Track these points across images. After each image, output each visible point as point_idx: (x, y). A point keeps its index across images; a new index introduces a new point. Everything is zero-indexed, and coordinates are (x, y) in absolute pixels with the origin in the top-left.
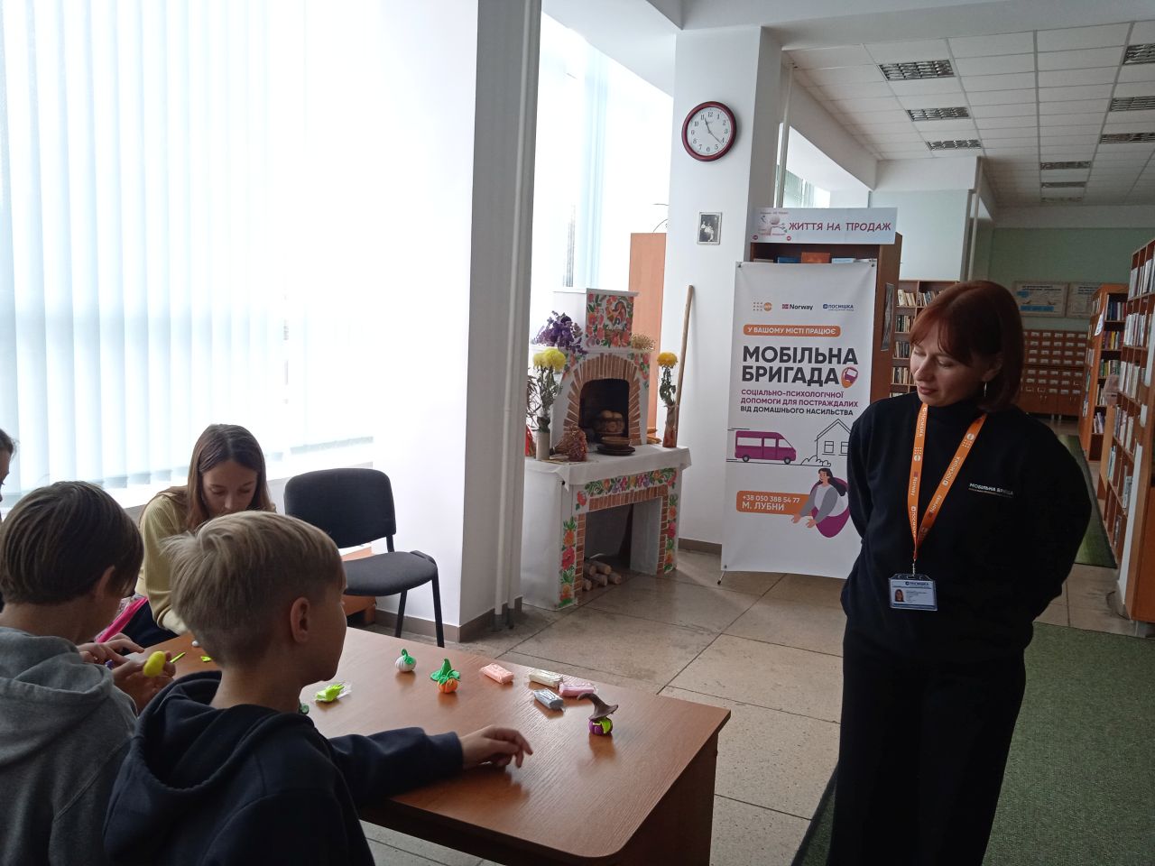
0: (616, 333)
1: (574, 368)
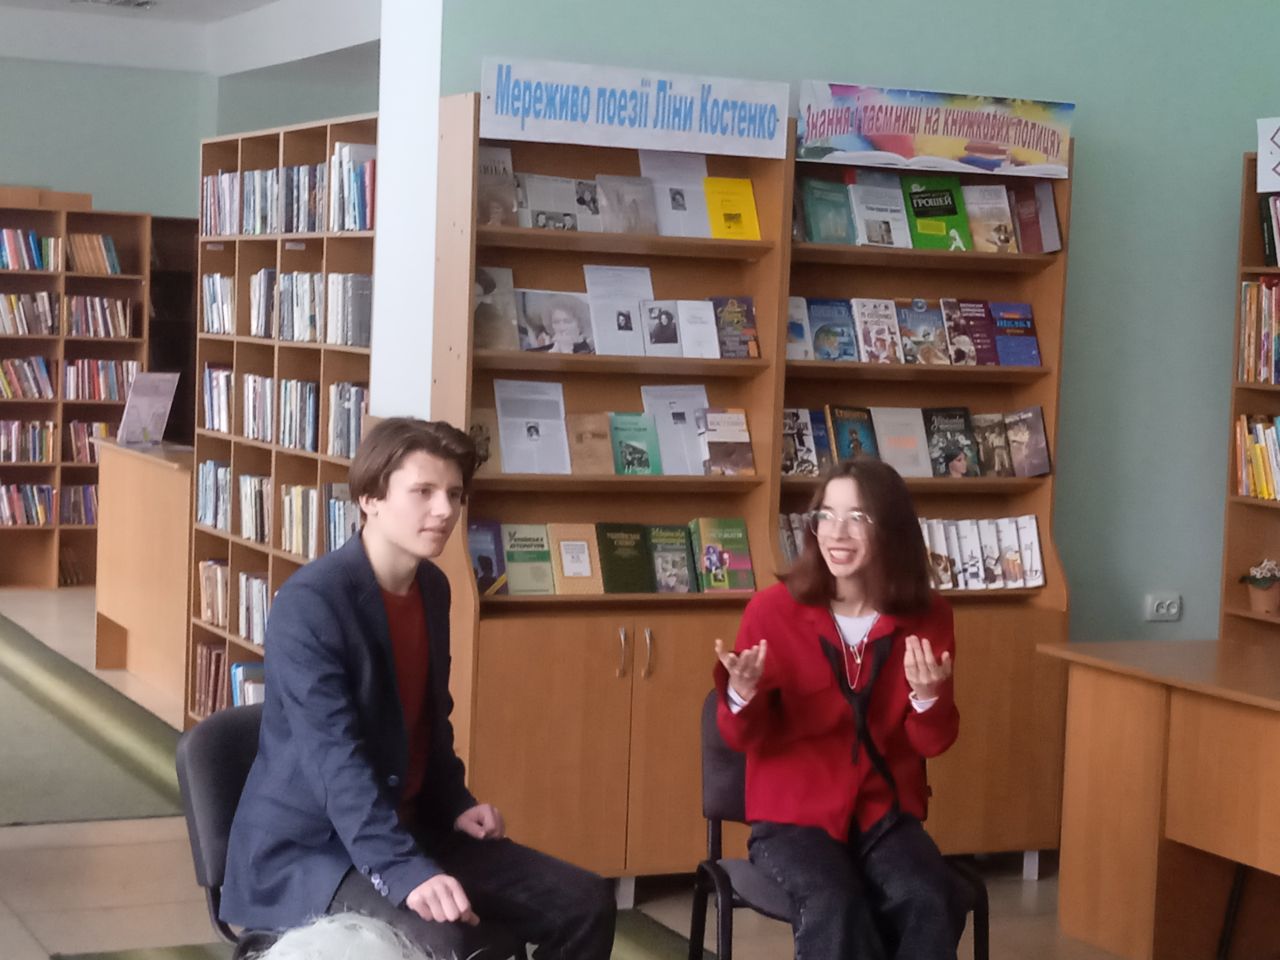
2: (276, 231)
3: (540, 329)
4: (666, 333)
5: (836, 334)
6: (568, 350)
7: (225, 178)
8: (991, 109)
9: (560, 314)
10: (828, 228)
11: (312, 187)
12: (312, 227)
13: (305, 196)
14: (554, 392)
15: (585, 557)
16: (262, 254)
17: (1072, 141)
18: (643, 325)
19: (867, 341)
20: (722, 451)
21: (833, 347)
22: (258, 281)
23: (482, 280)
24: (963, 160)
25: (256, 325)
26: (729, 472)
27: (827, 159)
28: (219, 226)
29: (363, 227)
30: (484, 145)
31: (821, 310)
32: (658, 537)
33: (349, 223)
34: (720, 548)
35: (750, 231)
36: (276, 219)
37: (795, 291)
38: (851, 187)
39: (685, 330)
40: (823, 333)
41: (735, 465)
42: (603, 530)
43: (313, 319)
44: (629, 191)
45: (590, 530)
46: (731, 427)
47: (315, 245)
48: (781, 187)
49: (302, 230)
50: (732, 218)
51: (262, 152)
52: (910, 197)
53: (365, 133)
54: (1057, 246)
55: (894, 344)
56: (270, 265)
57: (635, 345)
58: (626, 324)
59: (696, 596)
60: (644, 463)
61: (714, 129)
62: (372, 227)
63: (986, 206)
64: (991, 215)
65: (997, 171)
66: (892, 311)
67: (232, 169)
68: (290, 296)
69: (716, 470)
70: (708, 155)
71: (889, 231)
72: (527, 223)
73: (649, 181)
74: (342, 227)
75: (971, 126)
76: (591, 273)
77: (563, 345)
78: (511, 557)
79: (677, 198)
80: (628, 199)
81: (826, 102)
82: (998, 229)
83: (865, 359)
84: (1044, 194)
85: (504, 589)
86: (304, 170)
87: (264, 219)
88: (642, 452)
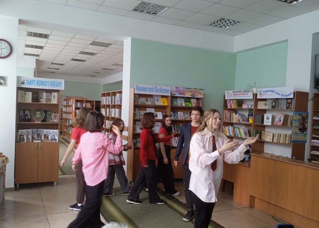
2: (110, 104)
3: (141, 116)
4: (156, 116)
5: (176, 116)
7: (104, 97)
8: (194, 90)
10: (175, 104)
11: (114, 99)
12: (114, 103)
13: (113, 100)
16: (108, 106)
17: (204, 93)
19: (180, 117)
21: (176, 117)
22: (108, 109)
23: (135, 110)
24: (191, 96)
25: (108, 115)
27: (175, 96)
28: (103, 103)
29: (120, 103)
30: (135, 94)
31: (174, 113)
33: (119, 103)
35: (166, 104)
36: (110, 102)
37: (171, 111)
38: (178, 99)
39: (158, 116)
40: (175, 116)
43: (114, 114)
44: (152, 99)
47: (115, 105)
48: (170, 99)
49: (113, 104)
50: (164, 103)
51: (108, 94)
52: (185, 100)
53: (121, 92)
54: (202, 106)
55: (183, 117)
56: (109, 107)
61: (162, 92)
62: (121, 104)
63: (194, 101)
64: (194, 102)
65: (195, 97)
66: (183, 113)
67: (105, 96)
68: (112, 111)
70: (161, 95)
71: (182, 104)
72: (140, 103)
73: (154, 98)
74: (118, 103)
75: (192, 92)
76: (148, 109)
78: (138, 142)
79: (157, 100)
81: (175, 89)
82: (195, 104)
83: (179, 119)
84: (200, 100)
85: (137, 146)
86: (113, 96)
87: (109, 102)
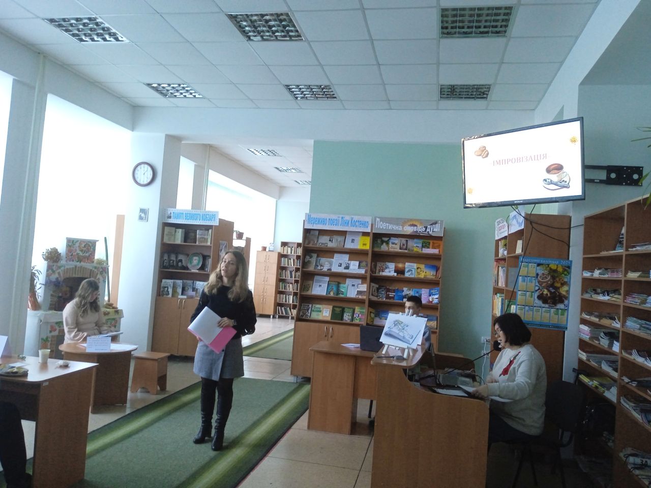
0: (85, 257)
1: (58, 271)
3: (321, 266)
4: (347, 268)
6: (326, 270)
9: (327, 263)
14: (327, 279)
15: (328, 312)
18: (344, 265)
20: (359, 293)
26: (360, 297)
32: (346, 310)
34: (359, 313)
35: (366, 247)
39: (351, 267)
41: (362, 295)
42: (334, 307)
44: (340, 239)
45: (331, 307)
46: (364, 288)
48: (370, 238)
50: (364, 244)
57: (341, 270)
58: (340, 265)
59: (351, 323)
60: (342, 294)
61: (354, 226)
69: (357, 296)
72: (318, 245)
73: (347, 237)
76: (336, 255)
77: (325, 269)
80: (339, 240)
88: (343, 292)
